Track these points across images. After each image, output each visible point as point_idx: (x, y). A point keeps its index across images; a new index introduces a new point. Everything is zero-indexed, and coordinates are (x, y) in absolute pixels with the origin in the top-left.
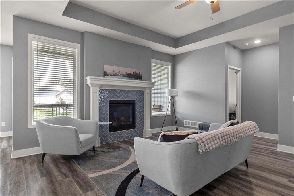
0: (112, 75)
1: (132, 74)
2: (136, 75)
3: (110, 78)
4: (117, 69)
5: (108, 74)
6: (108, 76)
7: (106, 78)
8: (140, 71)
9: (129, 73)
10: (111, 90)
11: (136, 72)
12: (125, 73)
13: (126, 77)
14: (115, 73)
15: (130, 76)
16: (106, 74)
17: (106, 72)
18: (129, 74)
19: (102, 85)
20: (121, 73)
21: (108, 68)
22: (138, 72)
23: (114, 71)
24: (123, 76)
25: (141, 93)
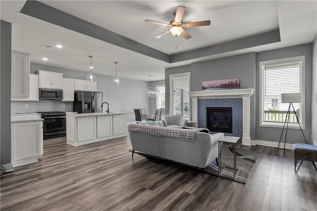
0: (208, 88)
1: (227, 84)
2: (231, 85)
3: (207, 91)
4: (212, 83)
5: (205, 88)
6: (205, 89)
7: (204, 91)
8: (236, 79)
9: (223, 83)
10: (208, 99)
11: (231, 81)
12: (219, 85)
13: (221, 88)
14: (210, 87)
15: (224, 87)
17: (203, 87)
18: (224, 85)
19: (198, 97)
20: (216, 85)
21: (205, 84)
23: (209, 85)
24: (217, 87)
25: (239, 101)
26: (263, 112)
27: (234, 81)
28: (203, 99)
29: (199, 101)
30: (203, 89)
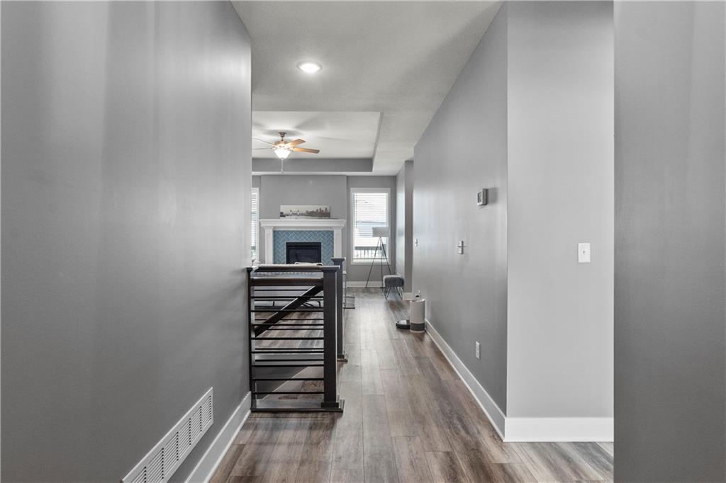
0: (288, 216)
1: (315, 212)
2: (320, 213)
3: (288, 220)
4: (294, 208)
5: (284, 214)
6: (284, 216)
7: (282, 219)
8: (326, 206)
9: (310, 210)
10: (289, 231)
11: (320, 208)
12: (304, 212)
13: (306, 216)
14: (292, 214)
15: (311, 214)
16: (282, 215)
17: (282, 213)
18: (311, 212)
19: (275, 227)
20: (300, 212)
21: (284, 209)
22: (323, 209)
23: (291, 211)
24: (302, 215)
25: (329, 234)
26: (354, 248)
27: (323, 208)
28: (280, 231)
29: (276, 233)
30: (281, 216)
